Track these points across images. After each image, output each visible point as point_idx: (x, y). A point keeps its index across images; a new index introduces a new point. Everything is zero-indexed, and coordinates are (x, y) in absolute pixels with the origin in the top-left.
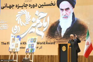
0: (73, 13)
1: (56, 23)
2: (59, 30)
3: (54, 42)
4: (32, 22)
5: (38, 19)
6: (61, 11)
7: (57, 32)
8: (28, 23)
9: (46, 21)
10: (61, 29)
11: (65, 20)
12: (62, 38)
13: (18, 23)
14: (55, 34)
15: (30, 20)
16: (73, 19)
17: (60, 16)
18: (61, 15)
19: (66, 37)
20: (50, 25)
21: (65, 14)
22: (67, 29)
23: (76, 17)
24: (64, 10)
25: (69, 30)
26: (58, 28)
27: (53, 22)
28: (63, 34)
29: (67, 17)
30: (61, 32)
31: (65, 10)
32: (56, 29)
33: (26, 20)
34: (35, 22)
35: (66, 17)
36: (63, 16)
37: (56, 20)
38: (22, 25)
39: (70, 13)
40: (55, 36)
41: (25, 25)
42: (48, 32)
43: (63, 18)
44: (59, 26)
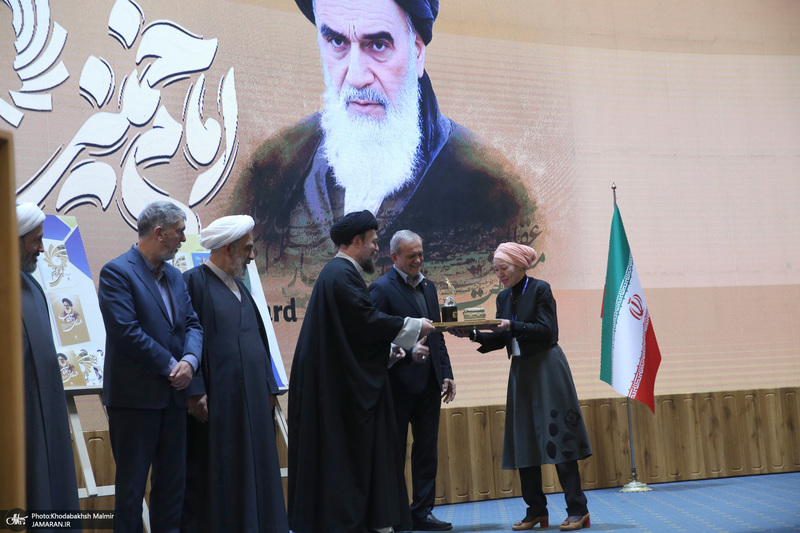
0: (424, 82)
2: (324, 206)
3: (292, 306)
4: (86, 95)
5: (134, 78)
6: (327, 49)
7: (310, 215)
8: (44, 102)
9: (211, 109)
10: (334, 193)
11: (365, 127)
14: (288, 235)
15: (60, 73)
16: (424, 125)
18: (330, 79)
20: (248, 153)
22: (388, 200)
23: (449, 111)
24: (355, 47)
25: (400, 206)
26: (310, 181)
27: (271, 126)
29: (381, 104)
31: (362, 46)
32: (299, 195)
34: (112, 101)
35: (370, 103)
36: (348, 91)
37: (293, 118)
39: (399, 72)
40: (292, 252)
43: (348, 104)
44: (323, 173)
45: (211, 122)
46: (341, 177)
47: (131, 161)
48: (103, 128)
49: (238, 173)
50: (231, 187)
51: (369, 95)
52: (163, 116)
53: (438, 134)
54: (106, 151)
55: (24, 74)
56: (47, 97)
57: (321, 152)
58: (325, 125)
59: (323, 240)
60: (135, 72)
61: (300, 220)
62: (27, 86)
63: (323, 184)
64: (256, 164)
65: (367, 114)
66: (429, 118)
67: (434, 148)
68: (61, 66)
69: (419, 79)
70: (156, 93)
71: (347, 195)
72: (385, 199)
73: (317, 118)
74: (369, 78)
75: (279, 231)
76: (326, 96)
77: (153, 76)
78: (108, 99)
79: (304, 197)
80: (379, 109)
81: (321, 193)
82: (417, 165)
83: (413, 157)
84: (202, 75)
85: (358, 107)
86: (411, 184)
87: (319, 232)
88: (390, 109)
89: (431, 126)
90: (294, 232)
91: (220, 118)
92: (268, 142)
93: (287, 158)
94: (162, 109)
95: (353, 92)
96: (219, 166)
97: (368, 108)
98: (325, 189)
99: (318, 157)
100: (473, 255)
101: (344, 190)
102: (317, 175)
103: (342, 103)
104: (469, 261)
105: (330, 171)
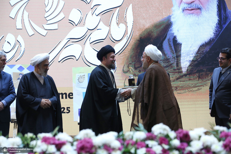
1: (157, 26)
2: (172, 51)
4: (71, 22)
7: (165, 55)
9: (122, 19)
10: (176, 46)
12: (185, 75)
16: (220, 15)
17: (172, 6)
19: (199, 71)
20: (137, 35)
25: (207, 49)
26: (166, 42)
27: (148, 23)
28: (188, 64)
29: (199, 9)
33: (46, 15)
34: (81, 22)
35: (194, 9)
36: (183, 6)
37: (158, 18)
43: (183, 10)
44: (172, 38)
46: (179, 40)
47: (88, 42)
48: (77, 32)
49: (133, 42)
50: (129, 48)
51: (194, 6)
52: (102, 25)
54: (79, 40)
55: (48, 19)
56: (56, 25)
57: (171, 30)
58: (172, 20)
59: (171, 64)
60: (91, 11)
62: (49, 22)
63: (171, 43)
64: (141, 38)
65: (192, 14)
66: (222, 12)
67: (225, 23)
68: (62, 14)
70: (99, 17)
71: (182, 46)
72: (201, 46)
73: (169, 17)
76: (173, 8)
77: (97, 12)
78: (79, 22)
79: (163, 48)
80: (199, 11)
81: (170, 46)
82: (216, 31)
83: (214, 28)
84: (118, 9)
85: (188, 11)
86: (213, 39)
87: (169, 62)
89: (223, 15)
91: (126, 23)
93: (155, 34)
94: (101, 23)
95: (186, 6)
96: (125, 40)
97: (192, 11)
98: (172, 45)
99: (169, 33)
101: (181, 44)
102: (169, 40)
103: (181, 10)
105: (175, 37)
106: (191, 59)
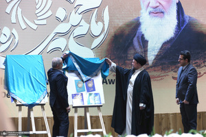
1: (128, 25)
2: (140, 47)
4: (58, 19)
5: (73, 12)
7: (135, 50)
8: (44, 22)
9: (100, 19)
10: (144, 43)
11: (156, 20)
12: (151, 67)
13: (14, 20)
14: (127, 57)
15: (50, 13)
19: (162, 64)
20: (113, 32)
21: (155, 5)
22: (165, 44)
23: (189, 13)
25: (169, 46)
26: (135, 39)
27: (121, 22)
28: (153, 58)
29: (162, 12)
30: (146, 51)
32: (131, 43)
33: (37, 11)
34: (66, 19)
35: (158, 12)
36: (150, 9)
37: (130, 18)
38: (24, 26)
41: (35, 27)
42: (108, 50)
43: (150, 13)
44: (140, 36)
45: (100, 23)
46: (147, 37)
47: (72, 37)
48: (63, 28)
49: (109, 38)
50: (107, 42)
51: (158, 10)
52: (83, 23)
53: (184, 21)
54: (64, 35)
55: (38, 15)
56: (45, 20)
57: (140, 29)
58: (141, 21)
60: (74, 10)
61: (131, 52)
62: (39, 18)
63: (140, 40)
64: (115, 35)
65: (157, 16)
66: (181, 16)
67: (183, 26)
68: (50, 11)
69: (177, 4)
70: (81, 16)
71: (149, 43)
72: (163, 43)
73: (138, 19)
74: (158, 4)
75: (123, 55)
76: (142, 11)
77: (79, 11)
79: (133, 44)
80: (162, 14)
83: (174, 29)
84: (97, 9)
86: (173, 38)
88: (165, 14)
89: (181, 18)
90: (129, 55)
91: (103, 21)
92: (120, 27)
93: (127, 32)
94: (83, 20)
95: (152, 10)
96: (102, 36)
97: (157, 14)
98: (141, 41)
99: (138, 31)
100: (197, 61)
101: (148, 41)
102: (138, 37)
103: (148, 13)
104: (195, 63)
105: (143, 35)
106: (156, 54)
